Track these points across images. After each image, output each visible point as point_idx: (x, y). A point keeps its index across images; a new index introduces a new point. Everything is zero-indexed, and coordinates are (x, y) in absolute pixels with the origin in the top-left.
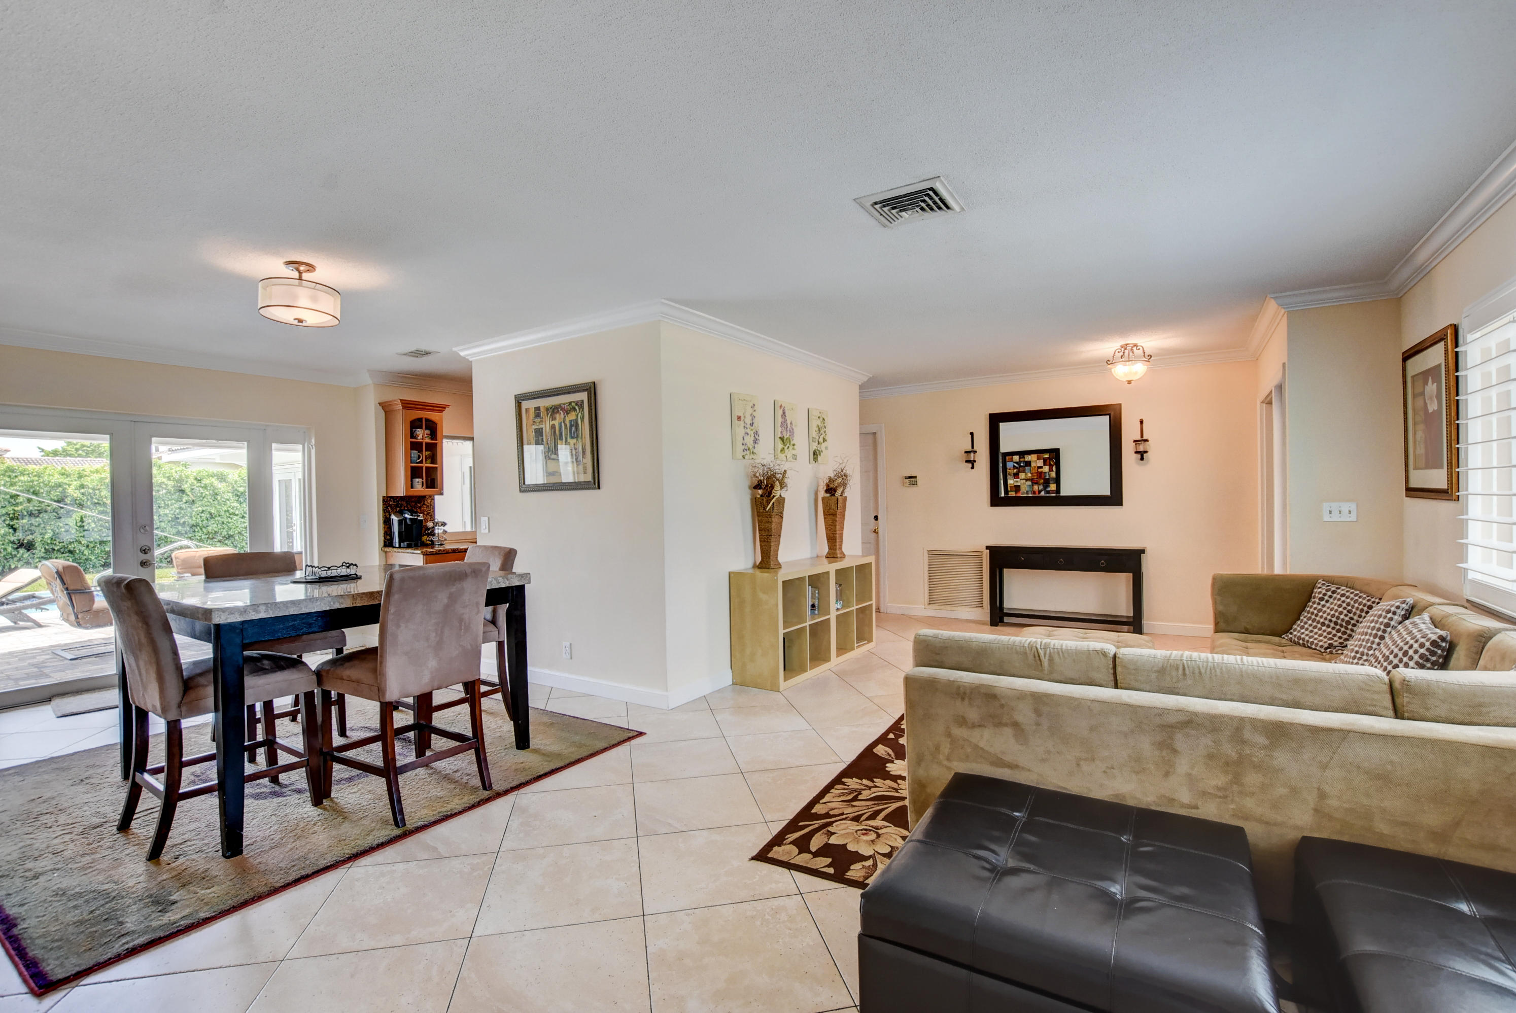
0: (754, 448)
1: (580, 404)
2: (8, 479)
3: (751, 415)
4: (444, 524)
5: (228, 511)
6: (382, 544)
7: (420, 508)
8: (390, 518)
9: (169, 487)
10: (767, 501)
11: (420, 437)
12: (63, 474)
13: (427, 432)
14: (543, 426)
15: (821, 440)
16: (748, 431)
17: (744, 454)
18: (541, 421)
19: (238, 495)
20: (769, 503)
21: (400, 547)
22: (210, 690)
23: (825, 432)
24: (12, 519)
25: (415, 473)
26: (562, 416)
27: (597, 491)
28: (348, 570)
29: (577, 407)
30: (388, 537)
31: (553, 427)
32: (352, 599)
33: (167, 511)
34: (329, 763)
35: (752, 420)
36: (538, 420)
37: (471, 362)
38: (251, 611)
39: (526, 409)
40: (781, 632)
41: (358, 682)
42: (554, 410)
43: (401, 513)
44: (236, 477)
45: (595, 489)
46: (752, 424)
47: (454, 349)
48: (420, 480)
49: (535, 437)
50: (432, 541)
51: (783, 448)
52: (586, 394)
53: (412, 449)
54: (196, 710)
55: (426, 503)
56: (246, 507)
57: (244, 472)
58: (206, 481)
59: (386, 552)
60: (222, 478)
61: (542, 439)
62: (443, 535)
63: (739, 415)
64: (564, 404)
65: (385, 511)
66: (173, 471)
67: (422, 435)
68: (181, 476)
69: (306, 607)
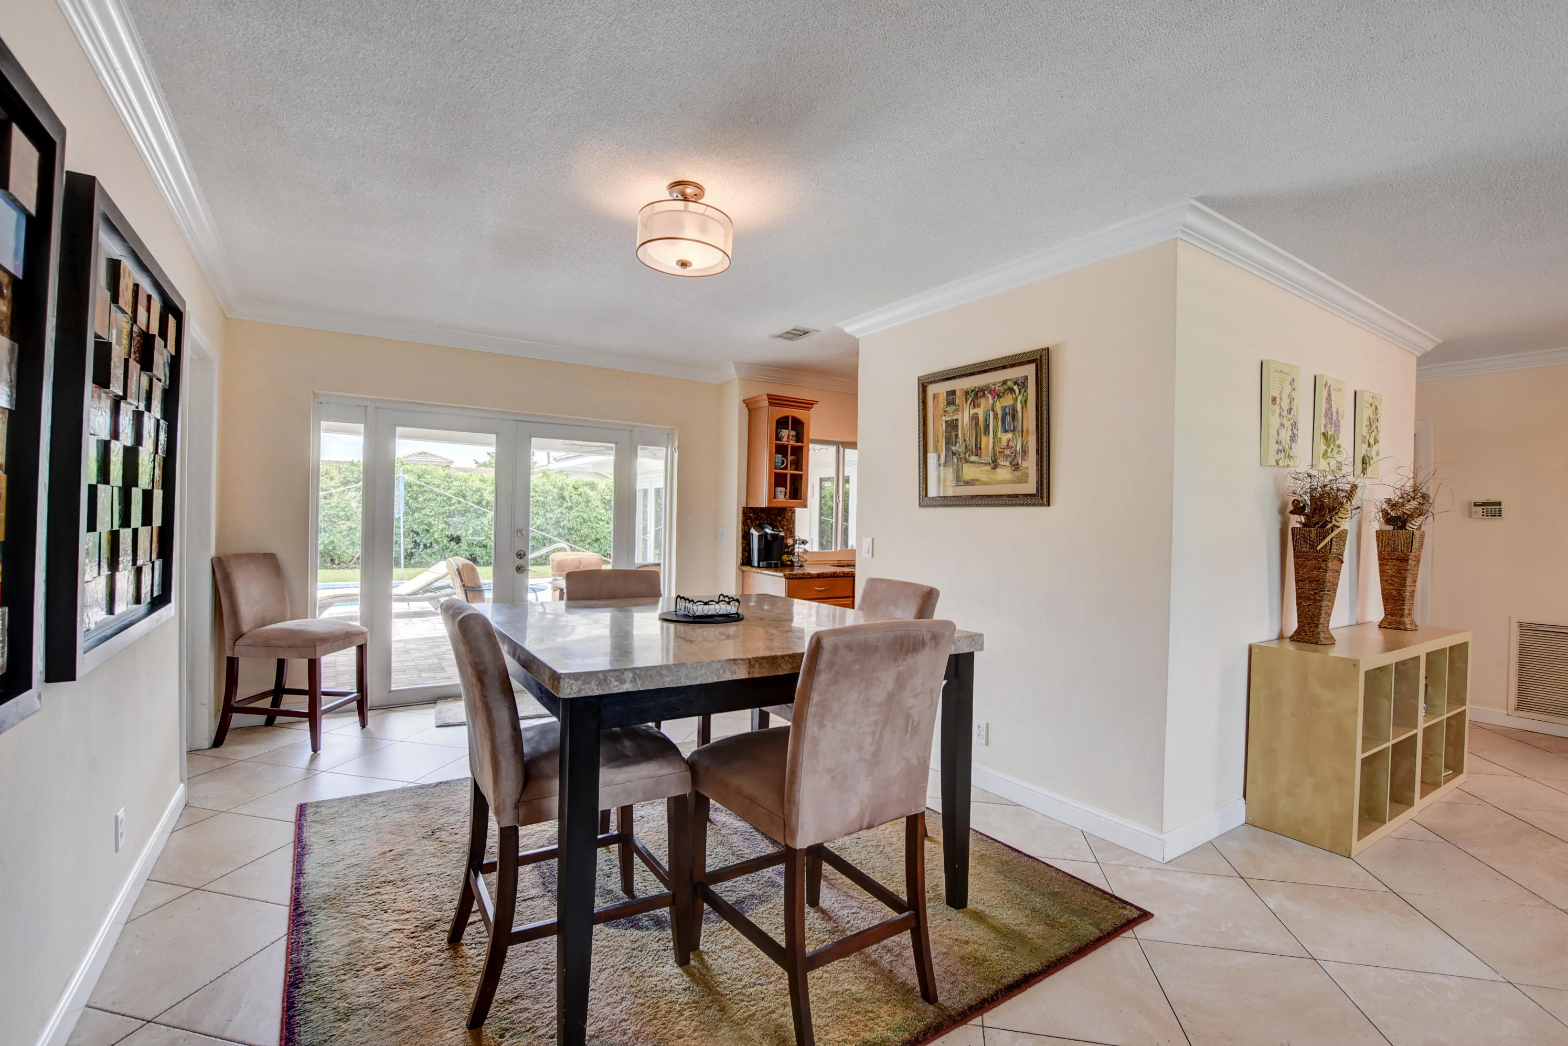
0: (1291, 448)
1: (1022, 384)
2: (447, 484)
3: (1289, 396)
4: (804, 542)
5: (597, 517)
6: (740, 562)
7: (780, 522)
8: (749, 533)
9: (554, 494)
10: (1318, 535)
11: (785, 439)
12: (482, 481)
13: (793, 433)
14: (959, 417)
15: (1372, 441)
16: (1285, 421)
17: (1278, 457)
18: (957, 410)
19: (604, 503)
20: (1324, 538)
21: (759, 567)
22: (556, 784)
23: (1377, 428)
24: (448, 517)
25: (778, 480)
26: (991, 401)
27: (1047, 507)
28: (729, 607)
29: (1015, 388)
30: (746, 554)
31: (975, 418)
32: (747, 665)
33: (551, 515)
34: (700, 900)
35: (1290, 403)
36: (951, 409)
37: (858, 340)
38: (613, 680)
39: (934, 395)
40: (1360, 756)
41: (753, 800)
42: (976, 395)
43: (760, 527)
44: (604, 487)
45: (1043, 505)
46: (1289, 411)
47: (838, 325)
48: (782, 489)
49: (946, 431)
50: (791, 561)
51: (1326, 451)
52: (1032, 367)
53: (776, 453)
54: (536, 816)
55: (786, 516)
56: (611, 514)
57: (611, 480)
58: (580, 490)
59: (743, 572)
60: (593, 486)
61: (957, 435)
62: (802, 555)
63: (1275, 395)
64: (995, 384)
65: (744, 523)
66: (558, 480)
67: (787, 435)
68: (562, 484)
69: (686, 676)
